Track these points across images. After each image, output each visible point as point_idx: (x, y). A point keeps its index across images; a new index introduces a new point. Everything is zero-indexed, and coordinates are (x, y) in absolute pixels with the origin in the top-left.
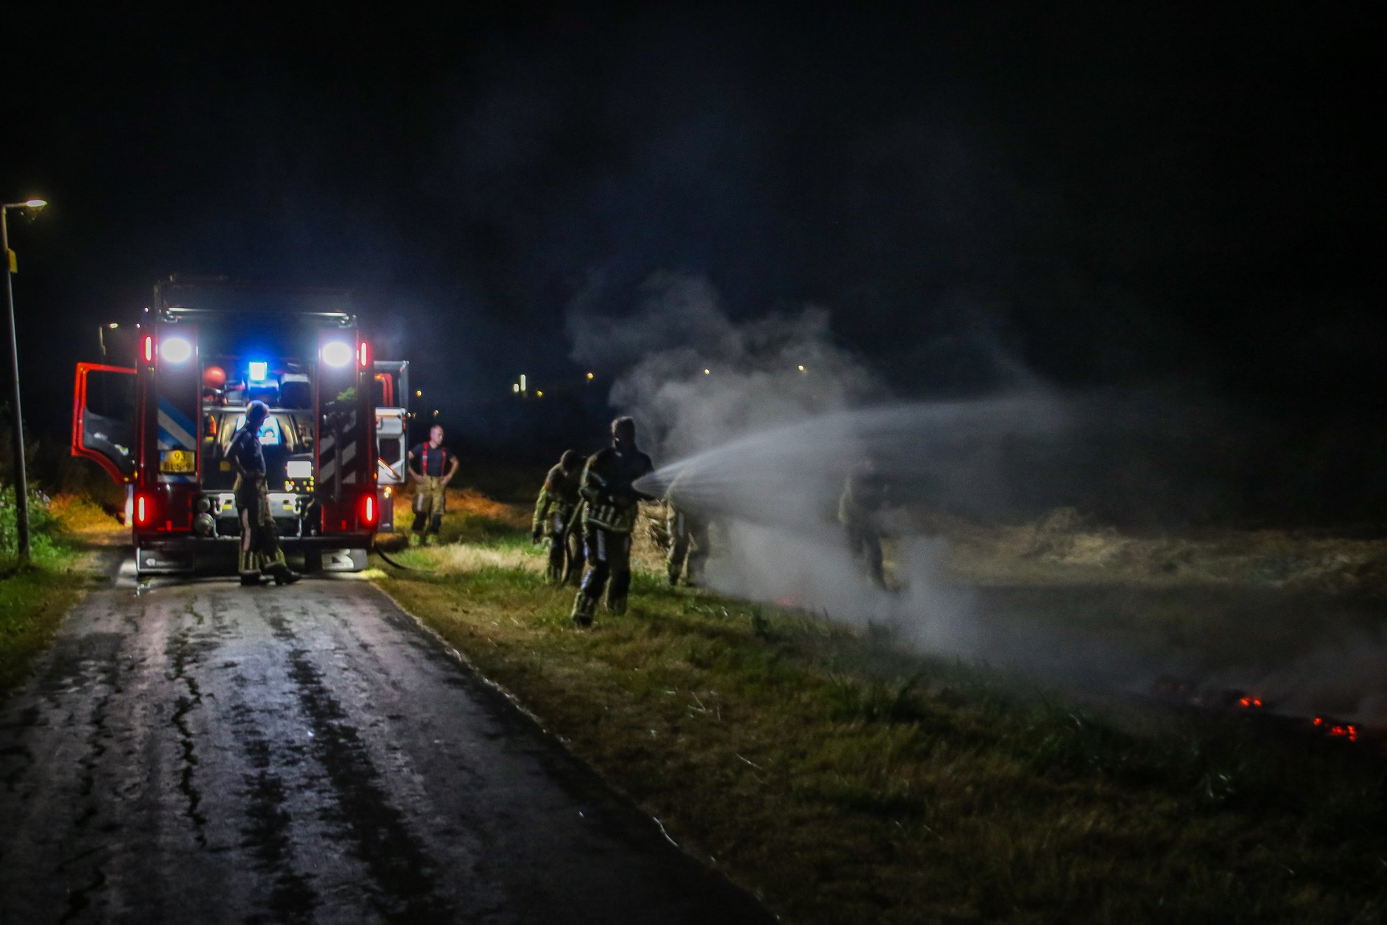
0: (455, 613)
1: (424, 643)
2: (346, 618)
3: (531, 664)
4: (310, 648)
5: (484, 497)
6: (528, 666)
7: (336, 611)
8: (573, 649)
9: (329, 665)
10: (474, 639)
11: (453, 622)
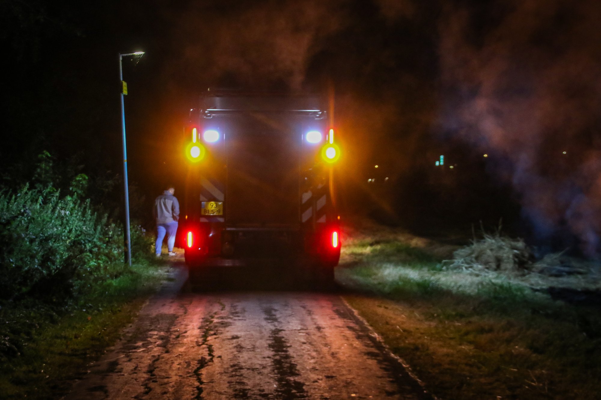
1: (357, 327)
2: (310, 309)
3: (423, 345)
4: (285, 328)
6: (420, 346)
7: (306, 305)
8: (452, 335)
9: (295, 340)
10: (388, 326)
11: (377, 315)
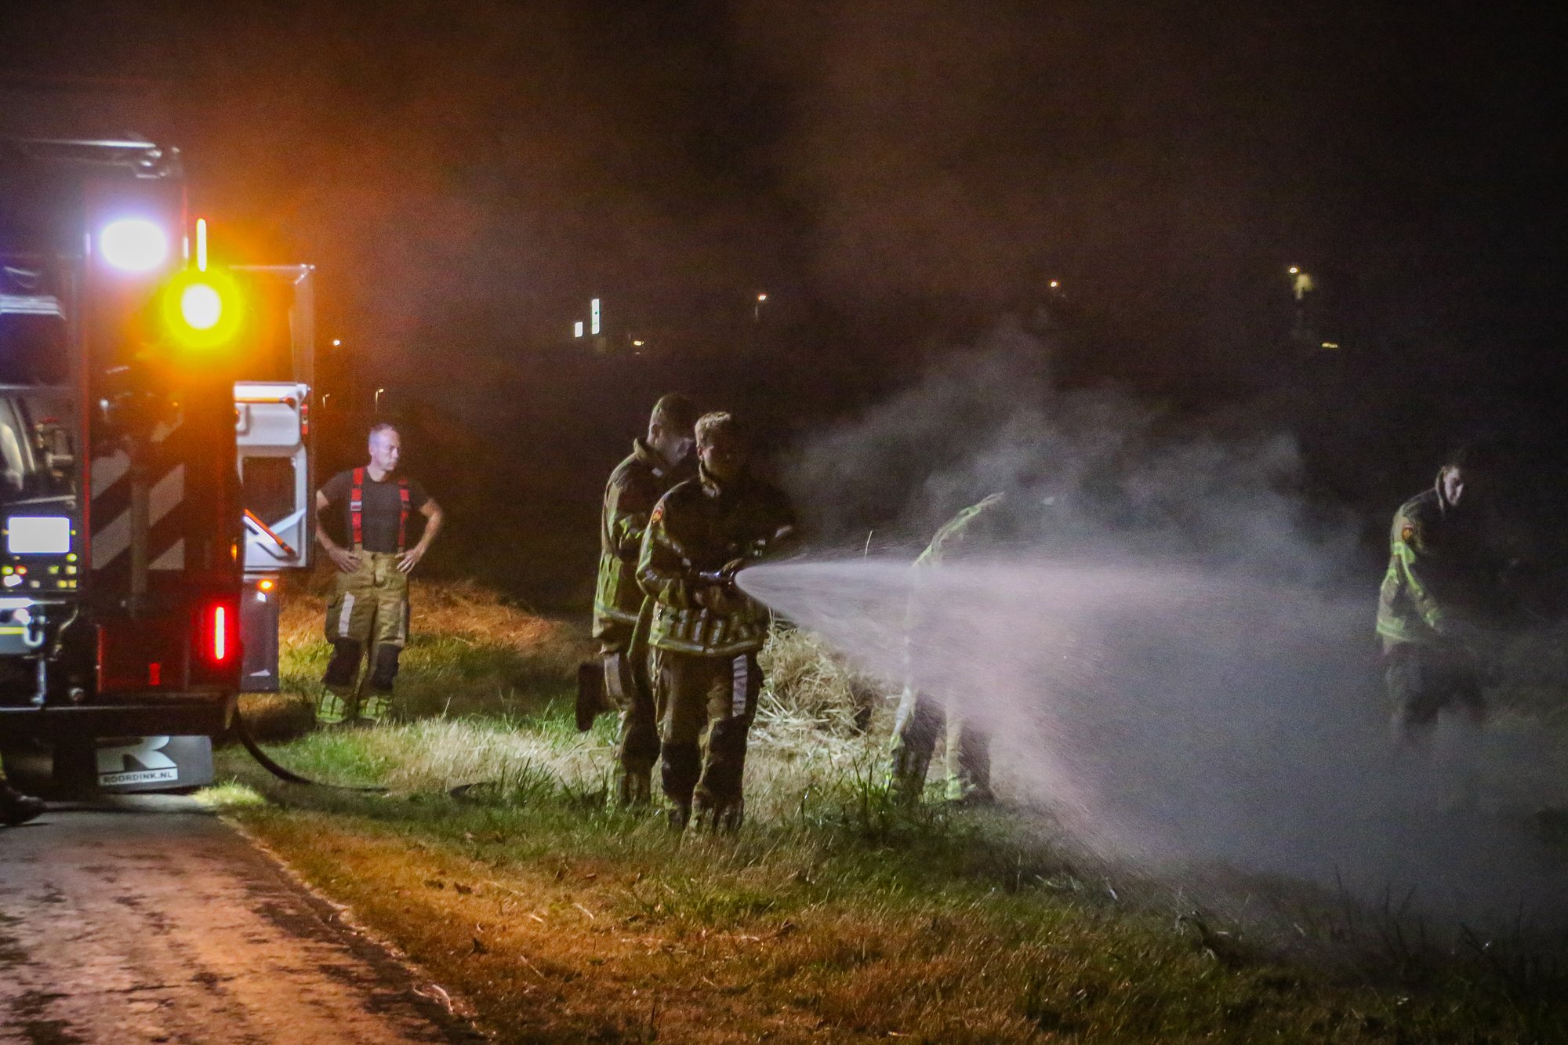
0: (436, 893)
1: (361, 969)
2: (158, 909)
3: (629, 1019)
4: (66, 986)
5: (503, 602)
6: (621, 1025)
7: (135, 892)
8: (733, 981)
9: (117, 1030)
10: (483, 958)
11: (431, 916)
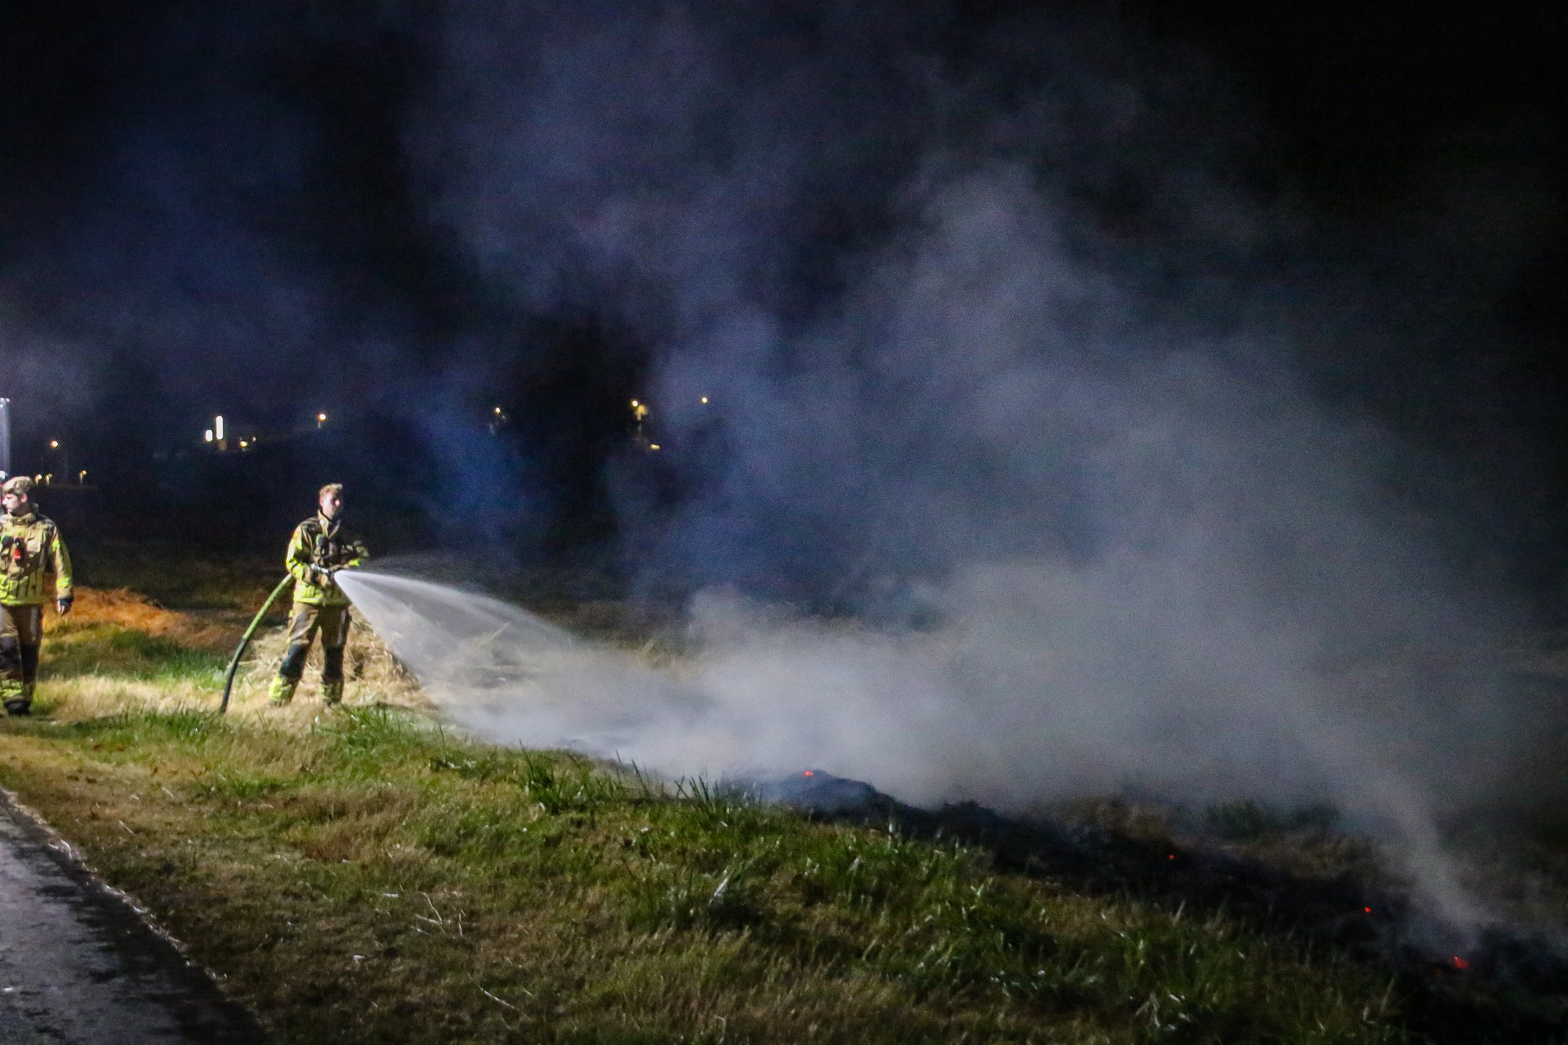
0: (73, 783)
3: (183, 859)
5: (144, 602)
6: (177, 863)
8: (253, 833)
10: (96, 823)
11: (67, 798)
